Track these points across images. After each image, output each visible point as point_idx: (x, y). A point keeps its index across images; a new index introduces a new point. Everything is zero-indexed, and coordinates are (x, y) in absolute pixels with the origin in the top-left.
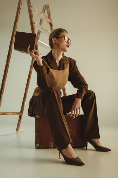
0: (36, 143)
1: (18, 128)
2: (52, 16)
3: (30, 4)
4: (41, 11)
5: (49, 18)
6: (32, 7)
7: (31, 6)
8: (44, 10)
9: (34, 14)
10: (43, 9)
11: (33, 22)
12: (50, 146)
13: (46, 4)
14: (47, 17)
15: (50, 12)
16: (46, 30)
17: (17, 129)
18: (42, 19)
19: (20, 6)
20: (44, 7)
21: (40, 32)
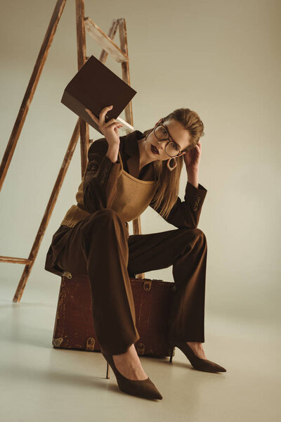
0: (56, 336)
1: (19, 296)
2: (130, 47)
3: (83, 13)
4: (107, 33)
5: (123, 51)
6: (86, 19)
7: (86, 16)
8: (113, 31)
9: (89, 36)
10: (111, 29)
11: (84, 55)
12: (88, 346)
13: (120, 18)
14: (117, 48)
15: (126, 38)
17: (16, 298)
18: (107, 51)
19: (59, 15)
20: (114, 23)
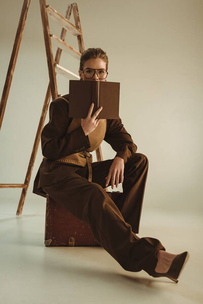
1: (20, 210)
2: (82, 23)
3: (44, 2)
4: (64, 15)
5: (78, 27)
6: (47, 7)
7: (47, 5)
8: (69, 13)
9: (51, 19)
10: (68, 12)
11: (48, 33)
12: (70, 243)
13: (72, 3)
14: (73, 25)
15: (79, 17)
16: (71, 48)
17: (18, 212)
18: (66, 28)
19: (28, 5)
20: (69, 7)
21: (61, 50)
